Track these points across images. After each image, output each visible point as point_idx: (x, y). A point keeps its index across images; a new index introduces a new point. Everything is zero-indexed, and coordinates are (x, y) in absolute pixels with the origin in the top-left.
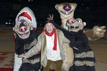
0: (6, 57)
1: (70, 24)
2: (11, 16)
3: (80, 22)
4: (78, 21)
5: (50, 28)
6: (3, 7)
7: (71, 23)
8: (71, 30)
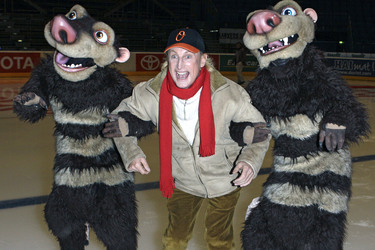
1: (265, 34)
4: (287, 13)
5: (183, 66)
7: (267, 28)
8: (273, 58)
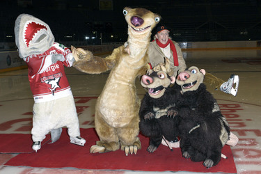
0: (86, 107)
2: (96, 23)
3: (195, 72)
6: (79, 6)
